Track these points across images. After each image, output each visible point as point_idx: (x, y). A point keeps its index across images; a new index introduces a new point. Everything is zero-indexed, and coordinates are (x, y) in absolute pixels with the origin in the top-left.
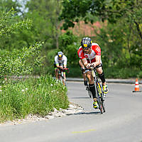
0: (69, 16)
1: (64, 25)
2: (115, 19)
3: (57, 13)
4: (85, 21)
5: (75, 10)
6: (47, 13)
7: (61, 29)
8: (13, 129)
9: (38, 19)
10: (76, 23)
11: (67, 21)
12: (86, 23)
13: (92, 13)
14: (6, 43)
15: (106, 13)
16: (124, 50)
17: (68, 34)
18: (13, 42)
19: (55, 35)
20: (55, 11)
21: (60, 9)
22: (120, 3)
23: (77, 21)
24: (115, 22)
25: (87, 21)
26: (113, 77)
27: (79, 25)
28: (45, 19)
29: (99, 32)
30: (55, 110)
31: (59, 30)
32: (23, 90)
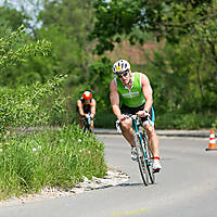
0: (106, 33)
1: (98, 47)
2: (177, 37)
3: (87, 29)
4: (131, 40)
5: (115, 23)
6: (71, 28)
7: (93, 53)
8: (21, 210)
9: (57, 38)
10: (116, 44)
11: (102, 41)
12: (133, 44)
13: (141, 28)
14: (9, 75)
15: (164, 28)
16: (191, 85)
17: (104, 60)
18: (19, 75)
19: (84, 63)
20: (83, 25)
21: (92, 21)
22: (184, 12)
23: (118, 40)
24: (177, 42)
25: (134, 40)
26: (175, 127)
27: (121, 46)
28: (67, 38)
29: (152, 58)
30: (86, 179)
31: (90, 55)
32: (34, 149)
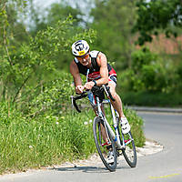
0: (146, 27)
1: (140, 39)
3: (130, 23)
4: (166, 34)
5: (153, 20)
6: (117, 23)
7: (136, 44)
9: (105, 31)
10: (154, 37)
11: (143, 34)
12: (168, 37)
13: (175, 24)
14: (65, 61)
17: (144, 50)
19: (127, 51)
20: (127, 21)
21: (134, 18)
23: (156, 34)
25: (169, 34)
27: (158, 39)
31: (133, 45)
32: (86, 123)
